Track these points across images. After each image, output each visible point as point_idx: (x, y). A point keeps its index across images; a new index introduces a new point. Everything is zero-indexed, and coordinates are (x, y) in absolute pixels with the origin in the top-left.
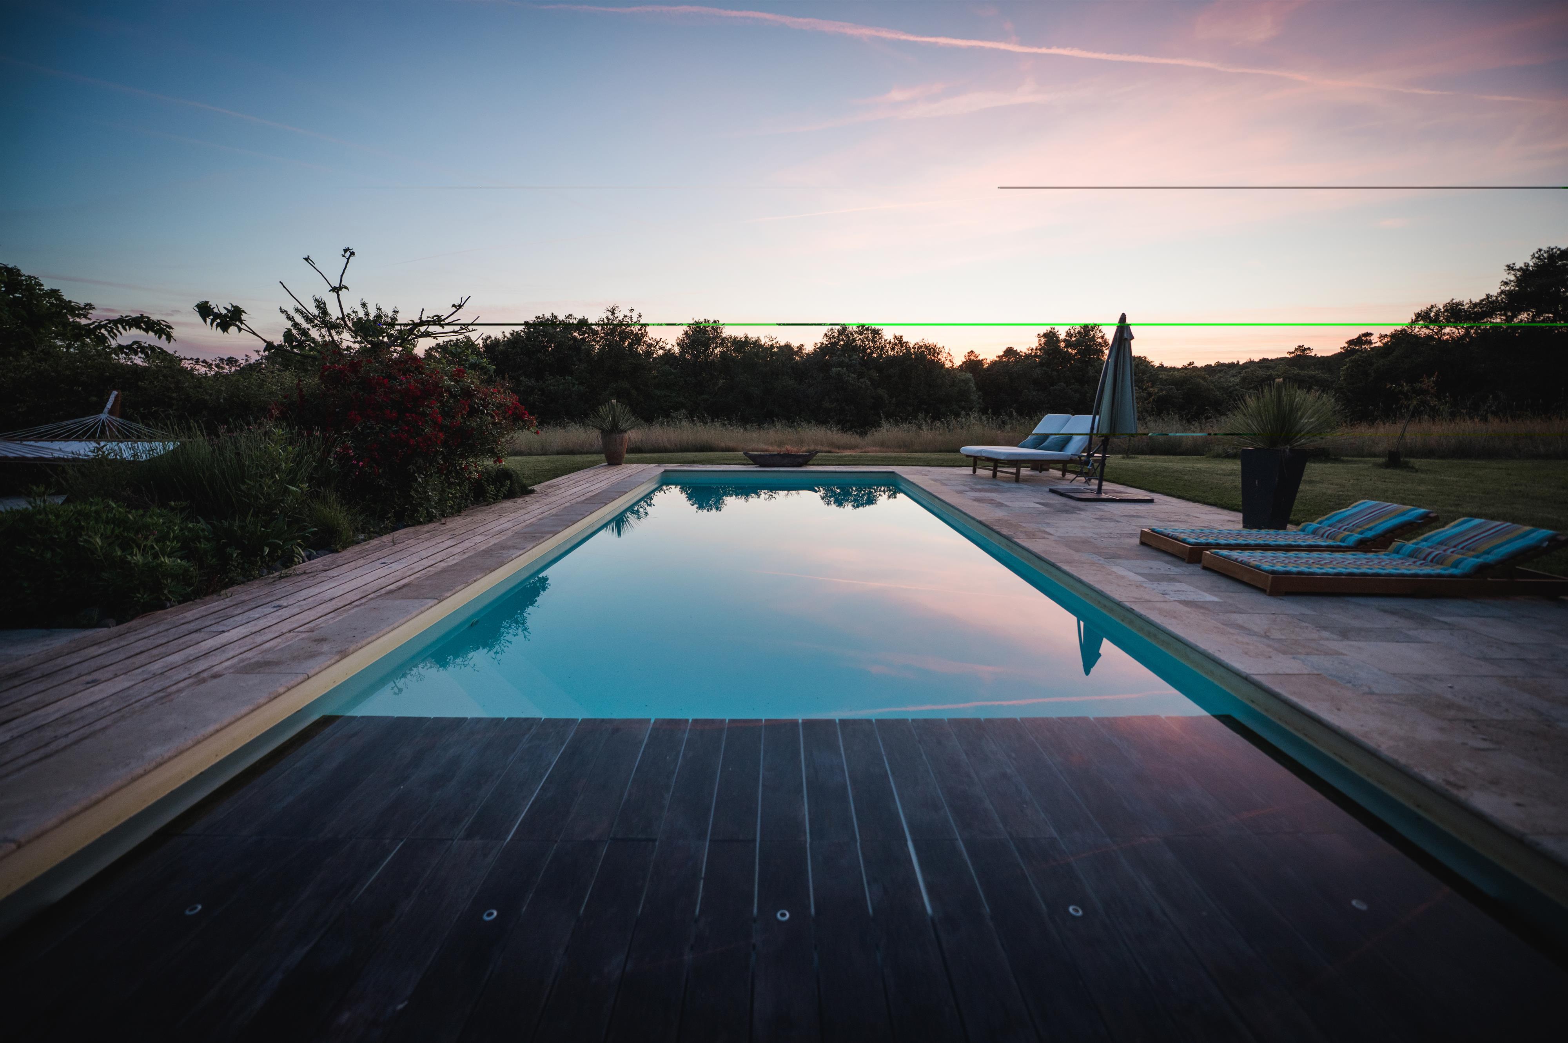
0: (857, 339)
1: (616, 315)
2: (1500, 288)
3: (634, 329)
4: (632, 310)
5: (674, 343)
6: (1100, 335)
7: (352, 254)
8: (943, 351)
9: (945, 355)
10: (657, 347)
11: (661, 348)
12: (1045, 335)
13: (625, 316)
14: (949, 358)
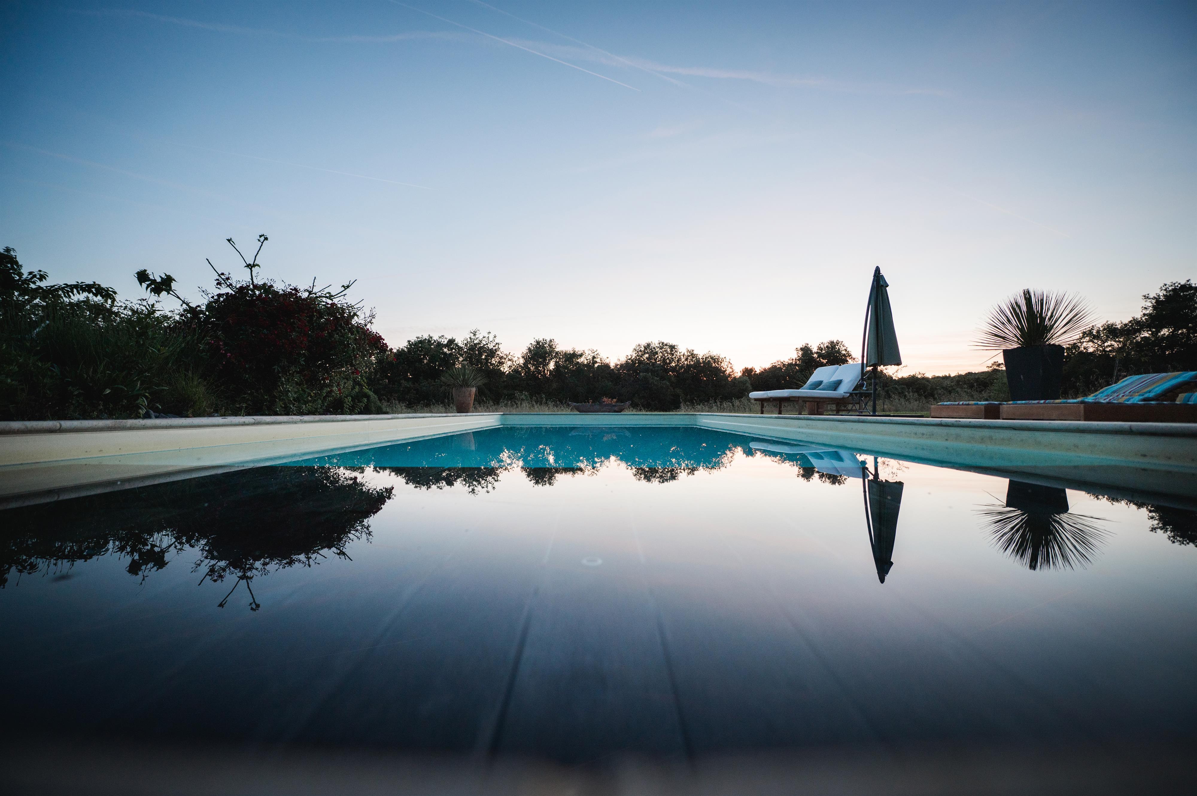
0: (659, 352)
1: (477, 336)
2: (1142, 311)
3: (490, 346)
4: (489, 333)
5: (520, 356)
6: (844, 349)
7: (266, 239)
8: (725, 360)
9: (726, 363)
10: (507, 359)
11: (509, 360)
12: (802, 349)
13: (484, 337)
14: (730, 366)
